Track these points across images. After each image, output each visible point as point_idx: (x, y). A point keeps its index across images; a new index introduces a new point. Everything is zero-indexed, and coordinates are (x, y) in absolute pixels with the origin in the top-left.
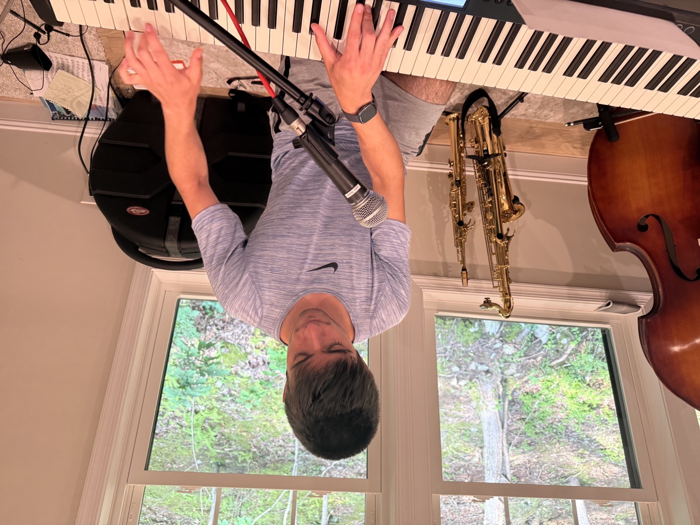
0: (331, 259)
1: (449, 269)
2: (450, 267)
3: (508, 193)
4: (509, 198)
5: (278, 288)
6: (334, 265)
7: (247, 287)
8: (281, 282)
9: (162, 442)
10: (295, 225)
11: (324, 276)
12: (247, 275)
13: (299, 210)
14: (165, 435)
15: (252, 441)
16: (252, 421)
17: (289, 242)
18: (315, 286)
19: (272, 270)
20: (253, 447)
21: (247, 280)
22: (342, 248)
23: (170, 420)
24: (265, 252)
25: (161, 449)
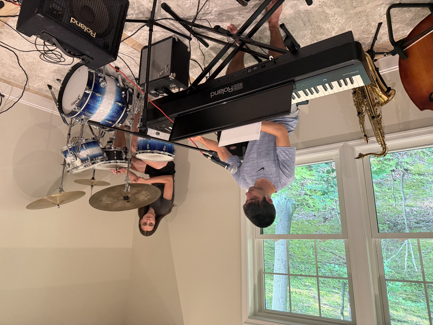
0: (262, 166)
1: (369, 133)
2: (369, 131)
3: (382, 90)
4: (383, 91)
5: (250, 179)
6: (263, 168)
7: (242, 181)
8: (250, 177)
9: (332, 222)
10: (251, 157)
11: (261, 173)
12: (241, 177)
13: (251, 152)
14: (332, 219)
15: (385, 218)
16: (379, 206)
17: (250, 164)
18: (259, 176)
19: (247, 174)
20: (387, 221)
21: (241, 178)
22: (264, 162)
23: (331, 211)
24: (244, 169)
25: (333, 226)
